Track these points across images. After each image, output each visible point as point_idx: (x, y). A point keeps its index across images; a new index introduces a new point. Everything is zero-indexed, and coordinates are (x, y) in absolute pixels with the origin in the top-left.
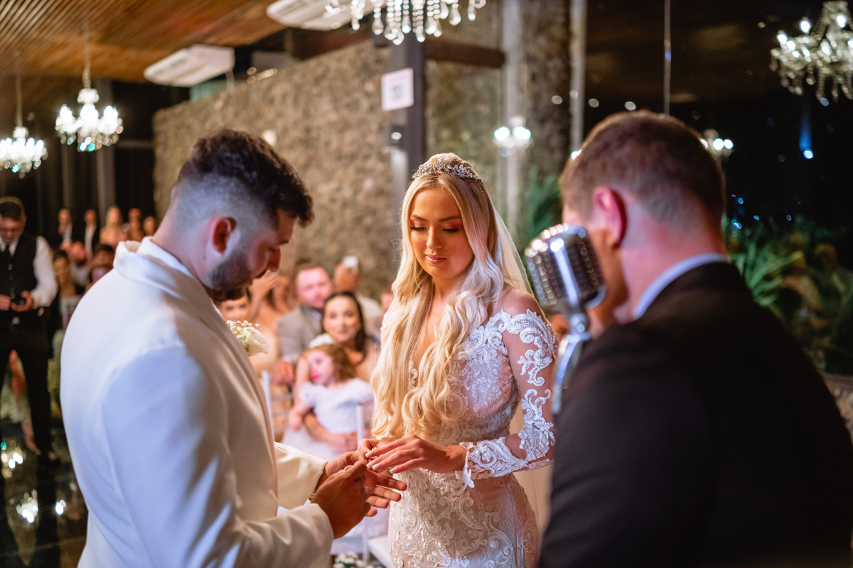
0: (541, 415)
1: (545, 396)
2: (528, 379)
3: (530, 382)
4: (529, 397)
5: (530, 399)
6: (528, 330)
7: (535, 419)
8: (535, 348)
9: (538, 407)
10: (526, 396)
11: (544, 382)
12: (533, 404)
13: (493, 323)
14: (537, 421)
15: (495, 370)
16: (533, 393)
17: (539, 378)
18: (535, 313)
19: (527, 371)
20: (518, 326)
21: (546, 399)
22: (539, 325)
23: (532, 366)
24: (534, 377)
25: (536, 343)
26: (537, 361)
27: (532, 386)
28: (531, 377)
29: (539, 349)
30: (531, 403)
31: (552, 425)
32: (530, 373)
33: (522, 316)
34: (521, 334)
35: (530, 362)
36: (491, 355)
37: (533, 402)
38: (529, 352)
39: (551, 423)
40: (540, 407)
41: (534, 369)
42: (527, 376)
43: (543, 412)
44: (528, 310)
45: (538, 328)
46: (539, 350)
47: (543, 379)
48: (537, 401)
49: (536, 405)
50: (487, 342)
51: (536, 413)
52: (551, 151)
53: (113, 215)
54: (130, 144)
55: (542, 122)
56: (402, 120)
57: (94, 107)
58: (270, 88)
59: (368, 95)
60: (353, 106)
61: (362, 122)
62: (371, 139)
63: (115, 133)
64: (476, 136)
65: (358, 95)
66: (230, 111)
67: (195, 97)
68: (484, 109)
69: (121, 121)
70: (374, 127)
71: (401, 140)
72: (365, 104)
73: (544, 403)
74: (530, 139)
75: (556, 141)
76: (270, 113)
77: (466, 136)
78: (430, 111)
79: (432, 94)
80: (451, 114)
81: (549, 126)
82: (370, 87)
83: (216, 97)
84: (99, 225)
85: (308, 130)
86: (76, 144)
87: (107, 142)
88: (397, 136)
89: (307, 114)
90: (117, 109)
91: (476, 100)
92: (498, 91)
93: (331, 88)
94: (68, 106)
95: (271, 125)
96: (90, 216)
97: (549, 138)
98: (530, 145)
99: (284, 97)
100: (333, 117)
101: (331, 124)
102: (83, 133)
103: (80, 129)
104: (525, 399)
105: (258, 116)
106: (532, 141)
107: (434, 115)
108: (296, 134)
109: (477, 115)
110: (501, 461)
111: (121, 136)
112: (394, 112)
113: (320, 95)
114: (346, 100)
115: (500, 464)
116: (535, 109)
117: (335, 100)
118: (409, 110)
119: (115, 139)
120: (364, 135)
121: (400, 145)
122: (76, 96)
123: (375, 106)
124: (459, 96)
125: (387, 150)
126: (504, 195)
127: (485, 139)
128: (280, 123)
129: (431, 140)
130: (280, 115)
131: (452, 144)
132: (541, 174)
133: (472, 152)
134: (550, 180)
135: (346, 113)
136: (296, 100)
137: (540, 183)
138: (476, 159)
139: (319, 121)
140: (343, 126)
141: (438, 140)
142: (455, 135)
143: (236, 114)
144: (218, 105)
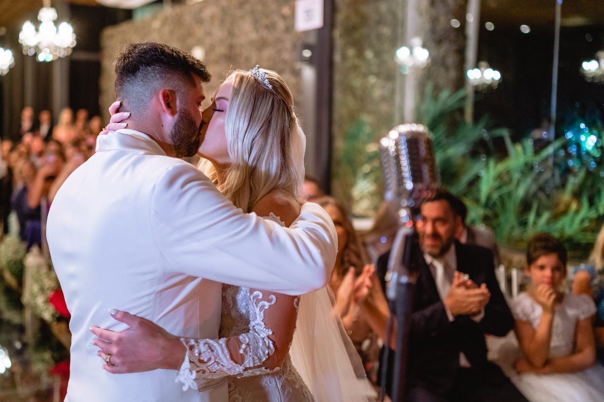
0: (262, 319)
1: (270, 301)
4: (254, 298)
5: (255, 301)
7: (256, 322)
9: (260, 310)
10: (252, 297)
12: (257, 307)
14: (257, 324)
16: (259, 296)
21: (270, 304)
30: (255, 305)
31: (271, 333)
37: (257, 304)
39: (270, 330)
40: (262, 312)
43: (264, 316)
48: (261, 304)
49: (259, 308)
51: (258, 317)
52: (447, 68)
53: (65, 116)
54: (83, 56)
55: (439, 42)
56: (312, 40)
57: (53, 24)
58: (201, 10)
59: (284, 17)
60: (271, 27)
61: (279, 41)
62: (286, 56)
63: (68, 47)
64: (378, 54)
65: (276, 18)
66: (166, 29)
67: (139, 17)
68: (386, 31)
69: (75, 36)
70: (288, 44)
71: (311, 57)
72: (281, 25)
73: (266, 307)
74: (428, 58)
75: (451, 60)
76: (199, 32)
77: (369, 54)
78: (337, 33)
79: (340, 17)
80: (357, 35)
81: (445, 47)
82: (286, 10)
83: (154, 17)
84: (53, 124)
85: (231, 47)
86: (35, 55)
87: (63, 54)
88: (307, 53)
89: (231, 34)
90: (72, 26)
91: (380, 22)
92: (400, 14)
93: (252, 12)
94: (31, 22)
95: (199, 43)
96: (45, 117)
97: (444, 58)
98: (428, 64)
99: (212, 18)
100: (253, 36)
101: (251, 43)
102: (41, 47)
103: (39, 43)
104: (251, 300)
105: (190, 34)
106: (430, 61)
107: (341, 36)
108: (221, 50)
109: (379, 37)
110: (218, 363)
111: (74, 49)
112: (306, 33)
113: (243, 17)
114: (265, 21)
115: (216, 366)
116: (433, 31)
117: (256, 22)
118: (319, 31)
119: (70, 52)
120: (279, 52)
121: (310, 61)
122: (37, 14)
123: (290, 27)
124: (364, 19)
125: (299, 65)
126: (402, 108)
127: (386, 57)
128: (208, 41)
129: (337, 58)
130: (209, 34)
131: (357, 62)
132: (437, 89)
133: (374, 68)
134: (445, 94)
135: (265, 33)
136: (222, 22)
137: (435, 97)
138: (377, 75)
139: (241, 40)
140: (262, 45)
141: (344, 57)
142: (360, 54)
143: (172, 32)
144: (156, 24)
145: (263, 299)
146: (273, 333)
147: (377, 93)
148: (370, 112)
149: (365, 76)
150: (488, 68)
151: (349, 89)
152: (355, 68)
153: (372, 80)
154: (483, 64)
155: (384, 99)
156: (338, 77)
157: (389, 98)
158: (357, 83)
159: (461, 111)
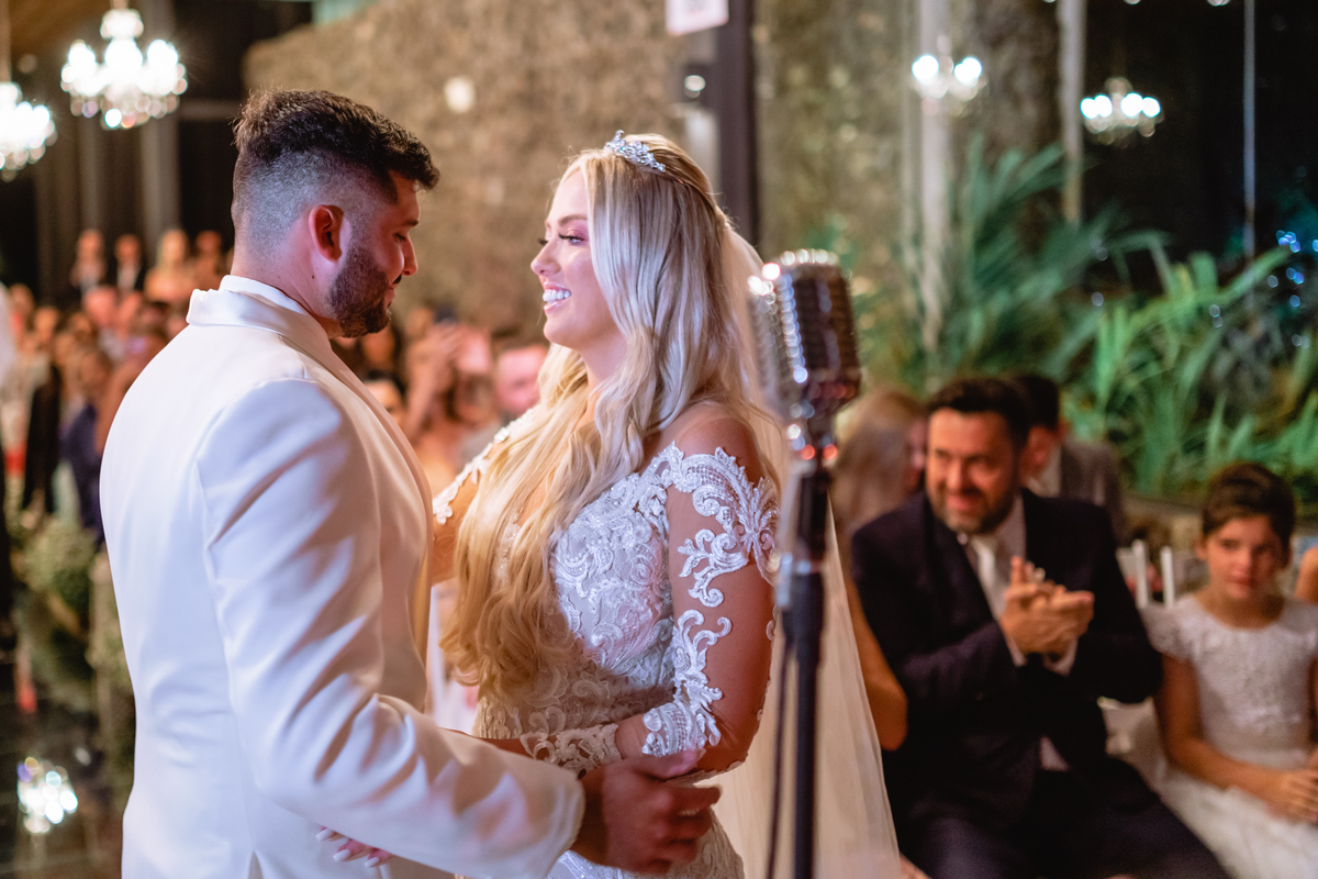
0: (702, 667)
1: (717, 629)
2: (692, 588)
3: (693, 594)
4: (685, 624)
5: (688, 630)
6: (710, 488)
7: (689, 673)
8: (717, 530)
9: (699, 650)
10: (680, 621)
11: (720, 601)
12: (692, 641)
13: (654, 471)
14: (691, 678)
15: (642, 567)
16: (694, 619)
17: (712, 592)
18: (733, 458)
19: (694, 570)
20: (693, 477)
21: (717, 635)
22: (734, 484)
23: (705, 562)
24: (704, 587)
25: (720, 518)
26: (716, 555)
27: (697, 604)
28: (697, 584)
29: (724, 531)
30: (687, 639)
31: (718, 695)
32: (698, 576)
33: (702, 459)
34: (694, 495)
35: (701, 554)
36: (639, 534)
37: (691, 636)
38: (703, 534)
39: (717, 690)
40: (703, 652)
41: (706, 569)
42: (691, 581)
43: (706, 661)
44: (718, 449)
45: (729, 488)
46: (724, 535)
47: (720, 594)
48: (698, 636)
49: (695, 644)
50: (636, 509)
51: (693, 661)
52: (1017, 101)
53: (171, 246)
54: (203, 111)
56: (706, 52)
57: (133, 44)
60: (618, 26)
61: (638, 56)
62: (655, 90)
63: (171, 94)
64: (860, 74)
66: (387, 43)
67: (325, 18)
68: (874, 22)
69: (183, 70)
70: (659, 64)
71: (704, 91)
72: (640, 20)
73: (711, 643)
74: (980, 78)
75: (1024, 82)
76: (460, 44)
77: (839, 77)
78: (762, 34)
80: (809, 36)
81: (1010, 51)
83: (360, 17)
84: (146, 264)
85: (532, 75)
86: (99, 115)
87: (158, 110)
88: (696, 84)
89: (530, 46)
90: (176, 48)
91: (859, 3)
94: (87, 43)
95: (462, 69)
96: (127, 249)
97: (1008, 79)
98: (981, 92)
99: (487, 12)
100: (580, 48)
101: (576, 63)
102: (111, 97)
103: (106, 88)
104: (677, 627)
105: (440, 50)
106: (984, 83)
107: (775, 38)
108: (510, 83)
109: (860, 36)
111: (183, 98)
112: (692, 37)
113: (555, 8)
114: (605, 14)
116: (979, 18)
117: (584, 16)
118: (720, 32)
119: (174, 104)
120: (638, 82)
121: (703, 101)
122: (98, 23)
123: (657, 29)
125: (679, 111)
126: (917, 197)
127: (877, 82)
128: (480, 64)
129: (765, 88)
130: (481, 48)
131: (812, 95)
132: (994, 148)
133: (852, 111)
134: (1011, 160)
135: (604, 41)
136: (510, 19)
137: (991, 169)
138: (860, 124)
139: (554, 58)
140: (599, 67)
141: (782, 88)
142: (819, 78)
143: (399, 49)
144: (365, 32)
145: (704, 626)
146: (723, 696)
147: (860, 164)
148: (847, 209)
149: (833, 126)
150: (1129, 92)
151: (798, 159)
152: (810, 109)
153: (848, 135)
154: (1118, 83)
155: (875, 176)
156: (768, 133)
157: (888, 174)
158: (815, 143)
159: (1052, 196)
